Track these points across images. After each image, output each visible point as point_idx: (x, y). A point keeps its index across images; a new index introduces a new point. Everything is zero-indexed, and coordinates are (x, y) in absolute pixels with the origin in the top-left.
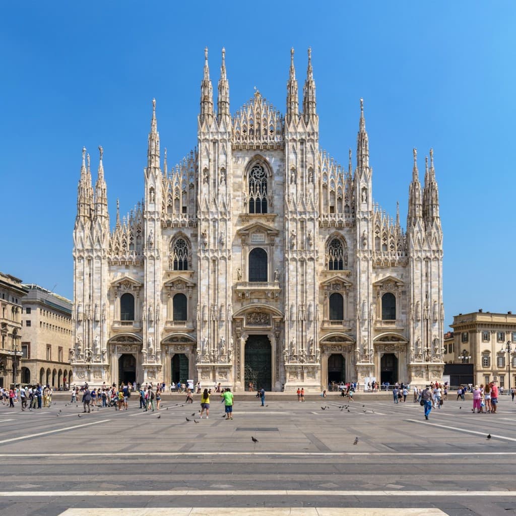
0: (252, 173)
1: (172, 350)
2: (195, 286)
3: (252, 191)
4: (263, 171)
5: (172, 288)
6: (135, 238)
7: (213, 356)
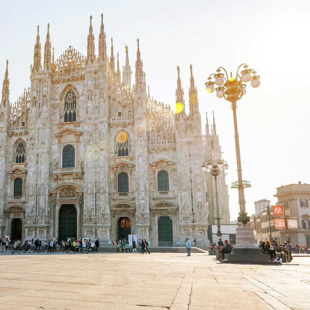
0: (66, 96)
1: (12, 216)
2: (26, 173)
3: (66, 108)
4: (73, 95)
5: (14, 175)
7: (36, 219)
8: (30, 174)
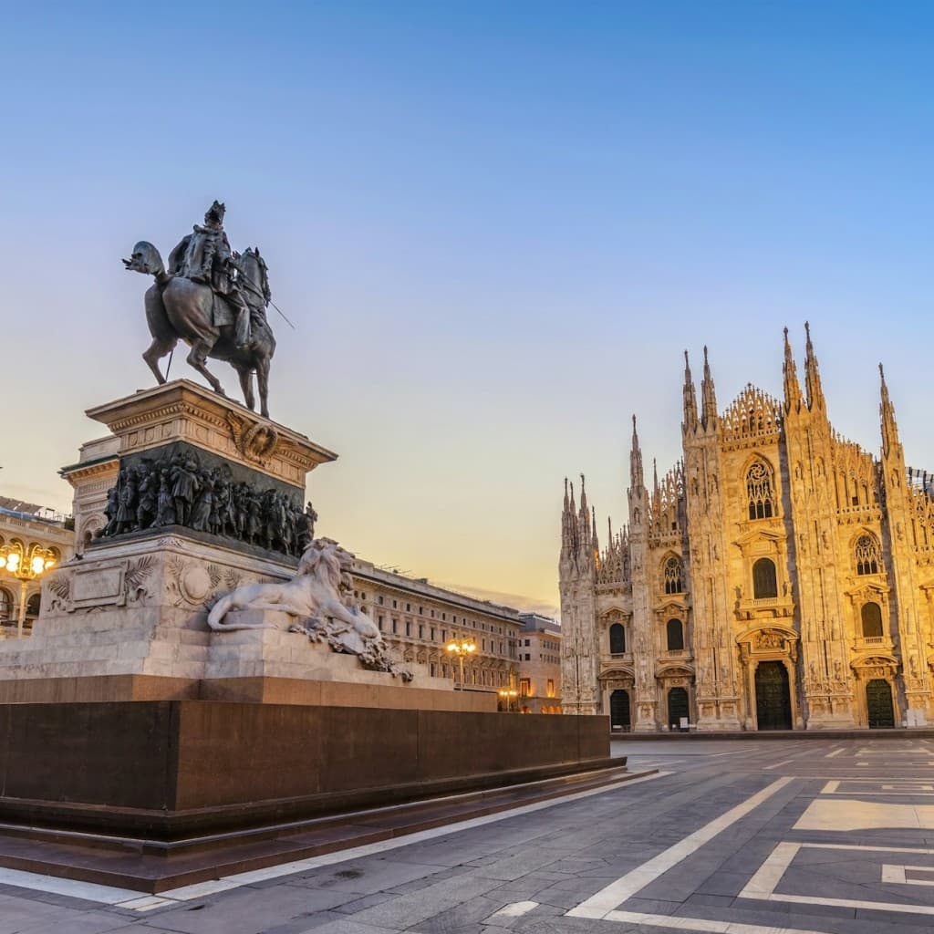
0: (750, 473)
1: (668, 684)
2: (690, 609)
3: (751, 494)
4: (763, 469)
5: (665, 614)
6: (621, 563)
7: (716, 689)
8: (698, 611)
